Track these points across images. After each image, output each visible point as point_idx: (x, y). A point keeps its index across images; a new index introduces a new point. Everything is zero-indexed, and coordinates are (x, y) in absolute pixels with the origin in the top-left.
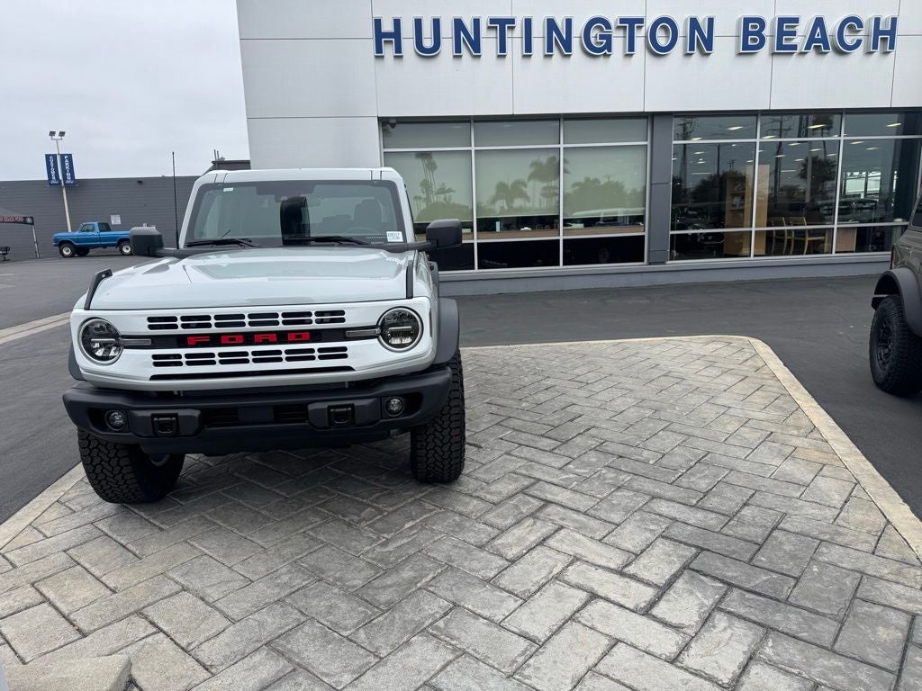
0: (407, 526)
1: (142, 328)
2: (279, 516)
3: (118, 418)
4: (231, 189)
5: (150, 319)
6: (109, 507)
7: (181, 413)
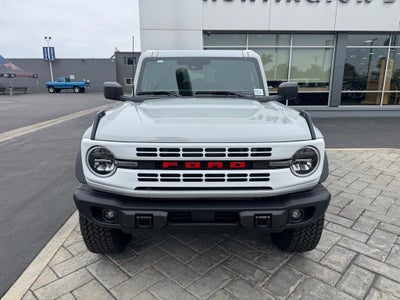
0: (292, 289)
1: (133, 155)
2: (202, 272)
3: (110, 214)
4: (161, 61)
5: (138, 149)
6: (94, 256)
7: (156, 214)
